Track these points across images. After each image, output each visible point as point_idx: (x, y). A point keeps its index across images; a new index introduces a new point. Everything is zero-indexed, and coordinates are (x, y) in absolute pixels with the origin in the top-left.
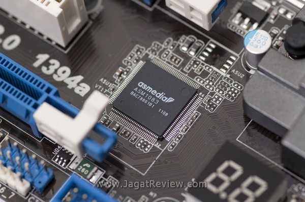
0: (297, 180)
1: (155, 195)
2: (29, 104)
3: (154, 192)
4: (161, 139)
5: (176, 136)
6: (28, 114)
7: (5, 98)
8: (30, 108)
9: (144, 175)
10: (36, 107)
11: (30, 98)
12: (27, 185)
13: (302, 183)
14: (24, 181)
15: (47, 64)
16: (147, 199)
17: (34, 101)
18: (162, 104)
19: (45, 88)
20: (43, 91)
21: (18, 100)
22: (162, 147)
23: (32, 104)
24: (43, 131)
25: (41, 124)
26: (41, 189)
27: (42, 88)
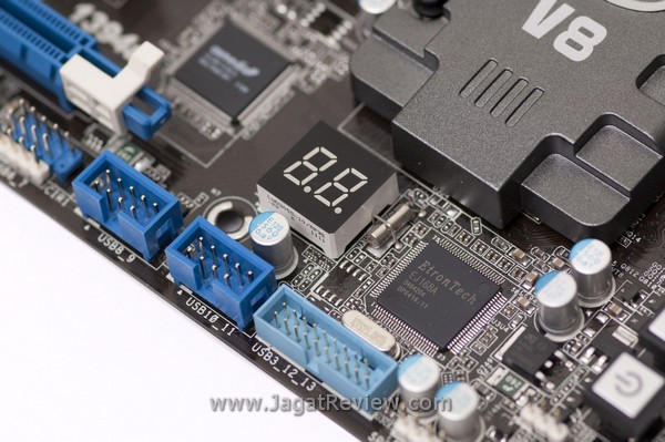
0: (415, 183)
1: (219, 193)
2: (56, 56)
3: (218, 188)
4: (236, 124)
5: (257, 119)
6: (54, 71)
7: (24, 51)
8: (56, 62)
9: (206, 166)
10: (64, 61)
11: (58, 50)
12: (45, 167)
13: (420, 187)
14: (41, 162)
15: (89, 19)
16: (208, 198)
17: (62, 54)
18: (241, 78)
19: (80, 39)
20: (77, 42)
21: (41, 53)
22: (236, 133)
23: (60, 57)
24: (73, 96)
25: (70, 84)
26: (63, 175)
27: (76, 37)
